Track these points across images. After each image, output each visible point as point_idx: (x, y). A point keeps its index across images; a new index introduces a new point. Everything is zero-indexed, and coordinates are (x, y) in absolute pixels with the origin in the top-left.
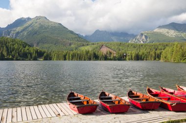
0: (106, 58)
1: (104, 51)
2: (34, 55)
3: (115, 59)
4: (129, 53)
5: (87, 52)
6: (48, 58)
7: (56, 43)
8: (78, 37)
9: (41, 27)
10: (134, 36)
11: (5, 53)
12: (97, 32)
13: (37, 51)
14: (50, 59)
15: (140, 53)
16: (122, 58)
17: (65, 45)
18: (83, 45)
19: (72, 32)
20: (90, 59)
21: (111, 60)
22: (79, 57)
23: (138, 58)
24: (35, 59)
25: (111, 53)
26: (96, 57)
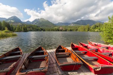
0: (61, 31)
1: (61, 28)
2: (40, 30)
3: (64, 31)
4: (68, 29)
5: (56, 29)
6: (44, 31)
7: (47, 26)
8: (53, 24)
9: (42, 21)
10: (70, 24)
11: (32, 29)
12: (59, 23)
13: (41, 29)
14: (45, 31)
15: (72, 29)
16: (66, 30)
17: (49, 27)
18: (55, 27)
19: (51, 23)
20: (56, 31)
21: (63, 31)
22: (53, 30)
23: (71, 30)
24: (40, 31)
25: (63, 29)
26: (58, 30)
